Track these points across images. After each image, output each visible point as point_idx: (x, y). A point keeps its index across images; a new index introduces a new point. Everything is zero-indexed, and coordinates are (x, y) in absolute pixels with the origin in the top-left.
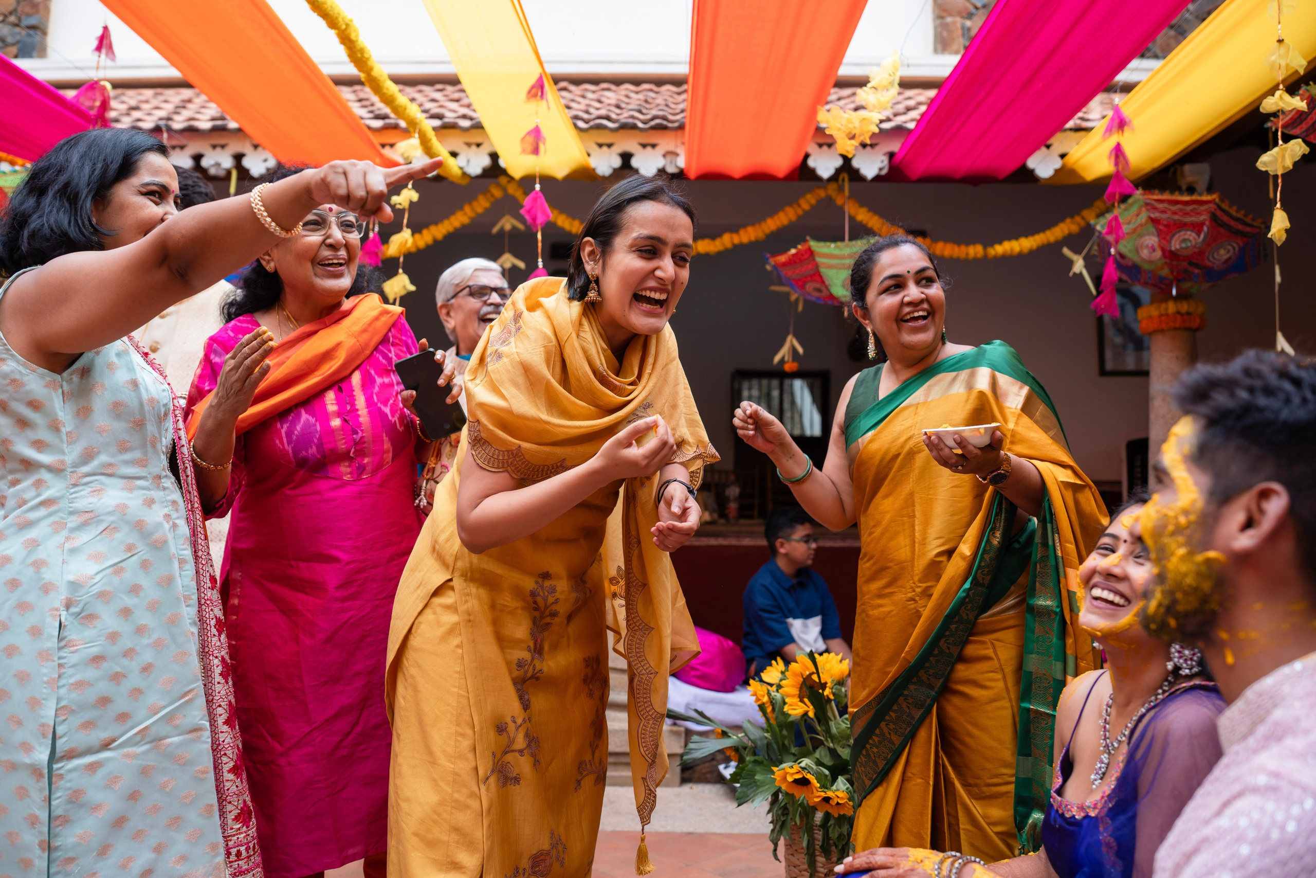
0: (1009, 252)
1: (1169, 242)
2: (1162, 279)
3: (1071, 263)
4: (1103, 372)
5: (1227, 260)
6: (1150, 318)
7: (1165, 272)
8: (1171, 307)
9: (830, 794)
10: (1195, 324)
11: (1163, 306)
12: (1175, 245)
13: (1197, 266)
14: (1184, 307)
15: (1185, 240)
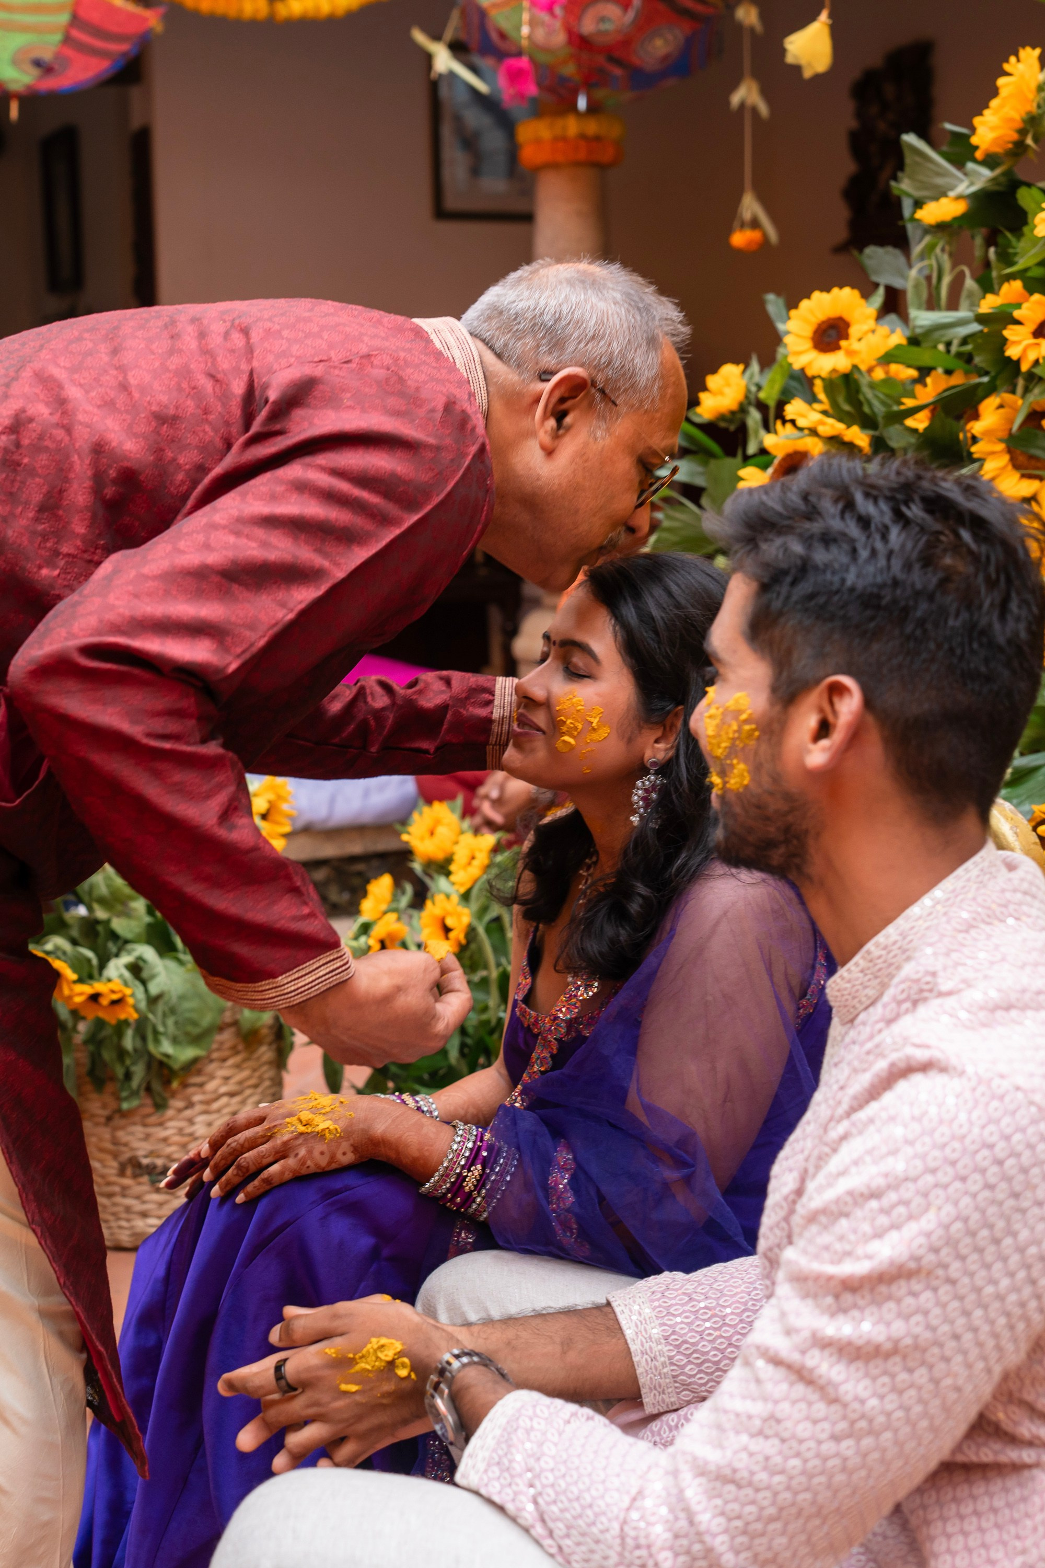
0: (311, 13)
1: (579, 18)
2: (563, 80)
3: (428, 58)
4: (441, 213)
5: (665, 58)
6: (538, 141)
7: (569, 70)
8: (572, 126)
9: (99, 987)
10: (607, 155)
11: (560, 123)
12: (588, 26)
13: (618, 62)
14: (592, 127)
15: (602, 19)
